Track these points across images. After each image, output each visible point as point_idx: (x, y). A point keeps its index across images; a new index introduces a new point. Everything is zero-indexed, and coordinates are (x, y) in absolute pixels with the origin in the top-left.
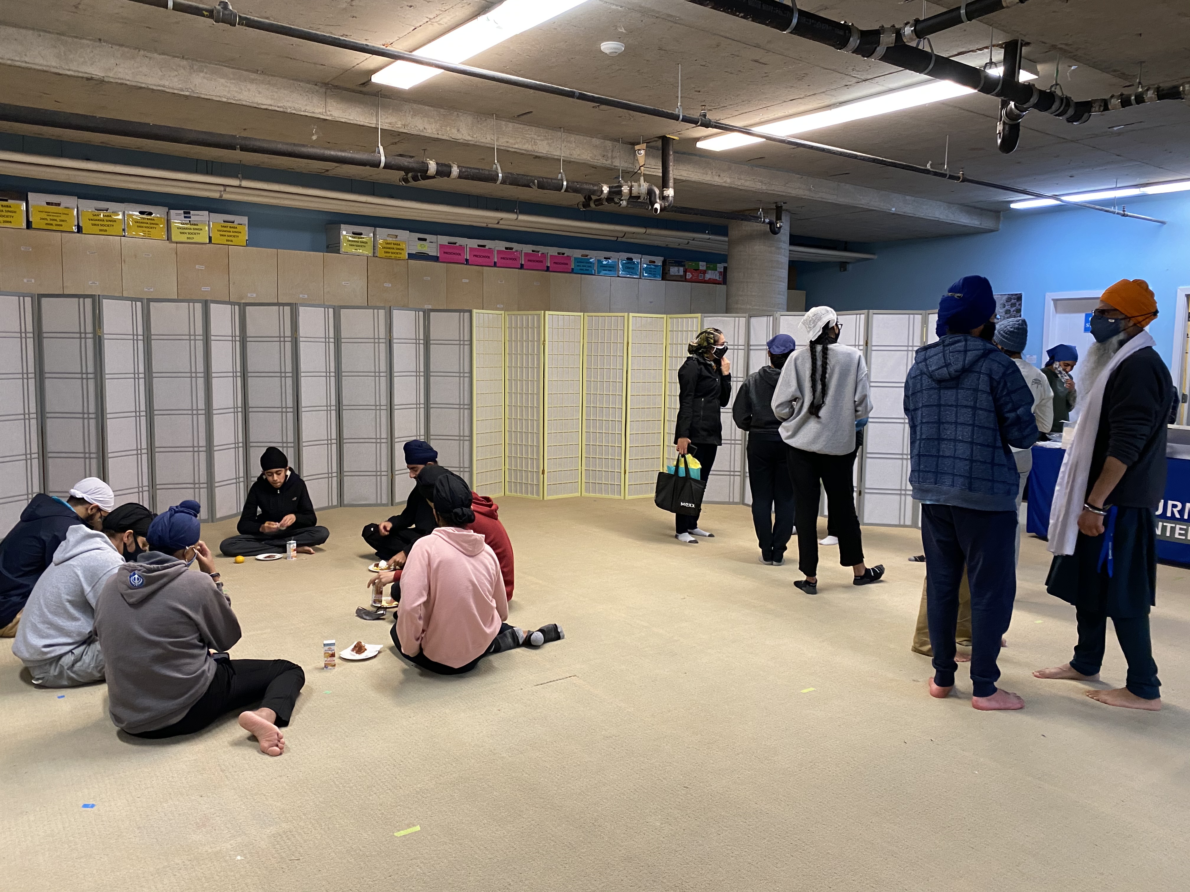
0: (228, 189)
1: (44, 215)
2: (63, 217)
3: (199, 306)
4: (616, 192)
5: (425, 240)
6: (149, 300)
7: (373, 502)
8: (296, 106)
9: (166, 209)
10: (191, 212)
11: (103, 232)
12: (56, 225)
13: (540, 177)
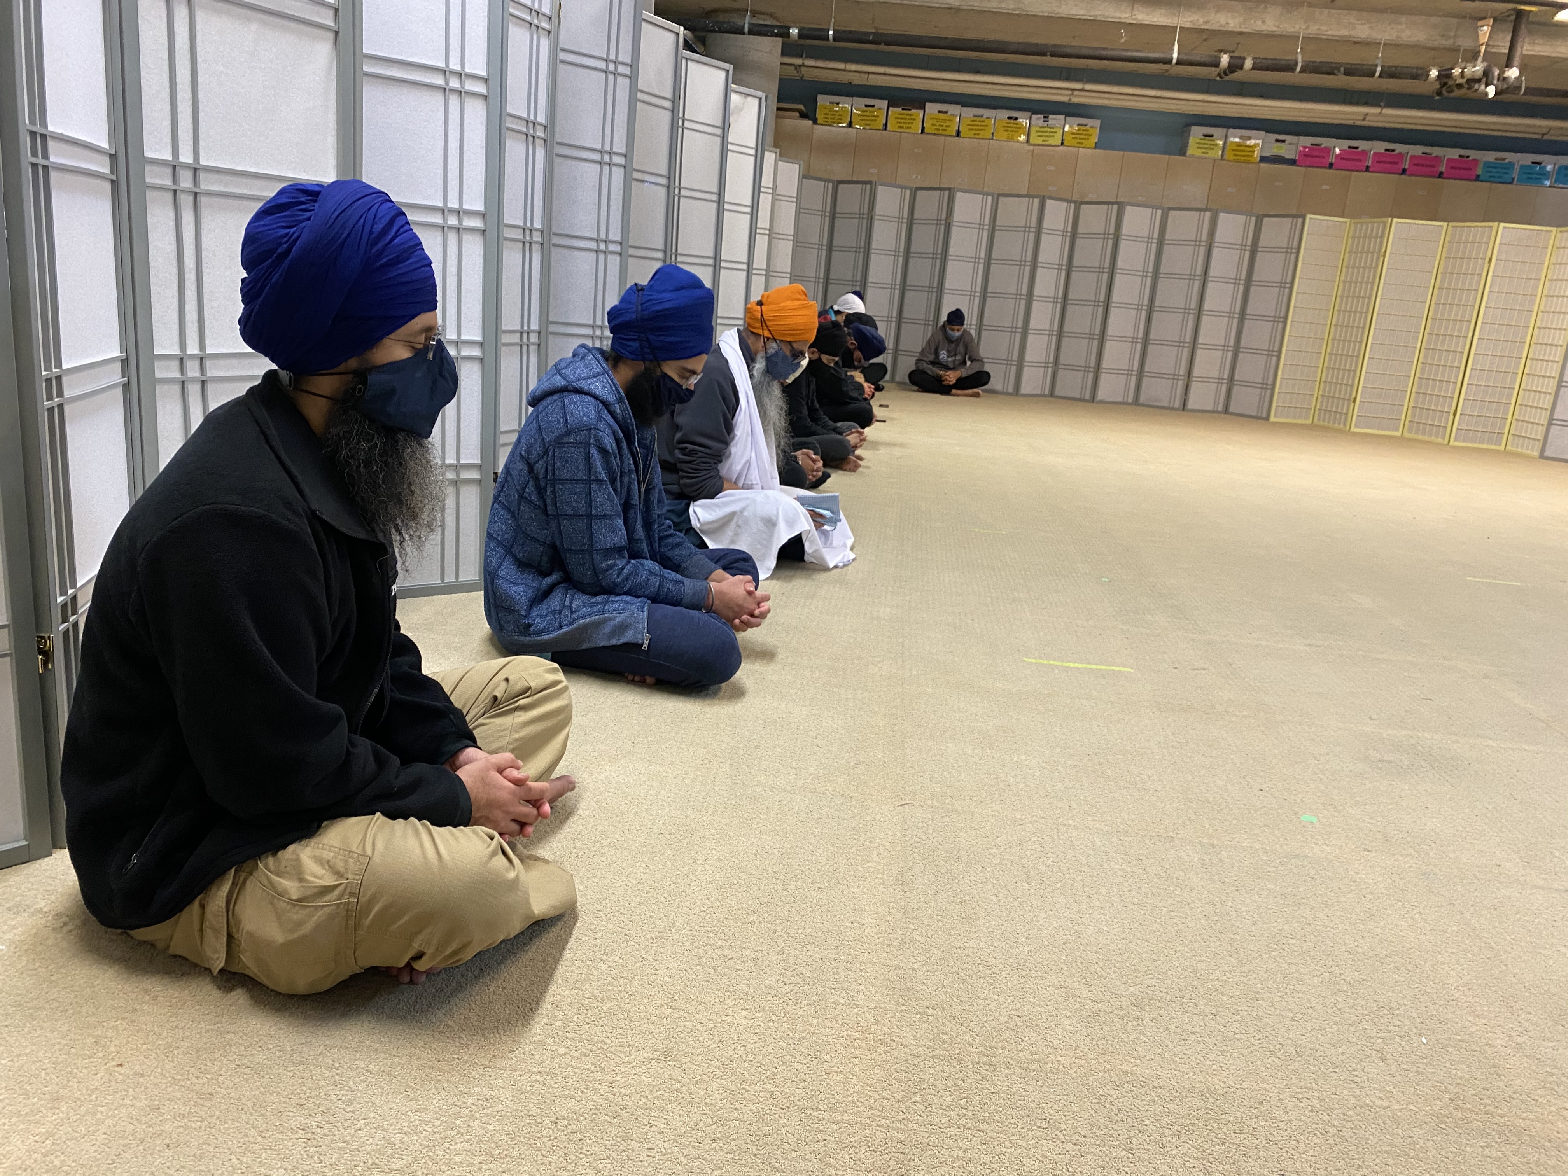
0: (1076, 93)
1: (935, 122)
2: (948, 123)
3: (1036, 201)
4: (1445, 76)
5: (1283, 141)
6: (999, 195)
7: (1165, 404)
8: (1106, 14)
9: (1030, 114)
10: (1051, 116)
11: (976, 136)
12: (943, 130)
13: (1347, 64)
